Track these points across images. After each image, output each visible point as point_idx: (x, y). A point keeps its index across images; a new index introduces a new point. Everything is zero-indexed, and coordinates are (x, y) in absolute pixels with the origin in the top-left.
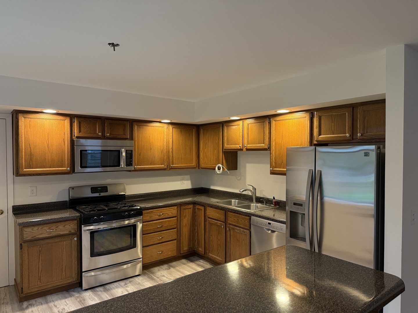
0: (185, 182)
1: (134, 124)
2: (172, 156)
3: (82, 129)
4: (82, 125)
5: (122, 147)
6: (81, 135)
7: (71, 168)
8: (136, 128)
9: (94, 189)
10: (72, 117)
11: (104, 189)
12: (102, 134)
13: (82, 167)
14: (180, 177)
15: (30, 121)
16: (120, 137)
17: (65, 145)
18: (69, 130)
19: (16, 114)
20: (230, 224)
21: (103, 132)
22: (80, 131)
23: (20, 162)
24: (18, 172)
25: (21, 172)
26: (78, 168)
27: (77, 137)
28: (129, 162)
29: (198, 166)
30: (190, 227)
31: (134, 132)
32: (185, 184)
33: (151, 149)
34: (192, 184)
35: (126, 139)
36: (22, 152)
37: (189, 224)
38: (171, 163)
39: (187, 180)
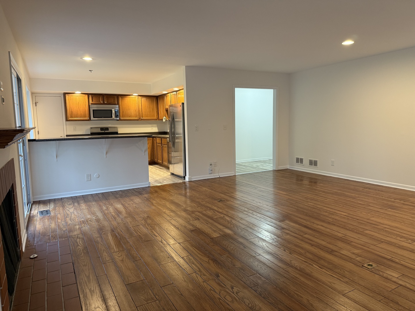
0: (154, 128)
1: (119, 96)
2: (141, 113)
3: (93, 100)
4: (93, 98)
5: (113, 108)
6: (93, 103)
7: (89, 118)
8: (120, 98)
9: (102, 129)
10: (88, 94)
11: (107, 129)
12: (103, 102)
13: (94, 117)
14: (150, 125)
15: (70, 97)
16: (112, 103)
17: (86, 107)
18: (87, 101)
19: (65, 94)
20: (163, 144)
21: (104, 101)
22: (93, 101)
23: (68, 115)
24: (67, 120)
25: (68, 119)
26: (92, 118)
27: (92, 104)
28: (117, 116)
29: (158, 119)
30: (151, 149)
31: (119, 101)
32: (154, 129)
33: (129, 109)
34: (158, 129)
35: (115, 104)
36: (68, 111)
37: (151, 148)
38: (141, 117)
39: (155, 127)
